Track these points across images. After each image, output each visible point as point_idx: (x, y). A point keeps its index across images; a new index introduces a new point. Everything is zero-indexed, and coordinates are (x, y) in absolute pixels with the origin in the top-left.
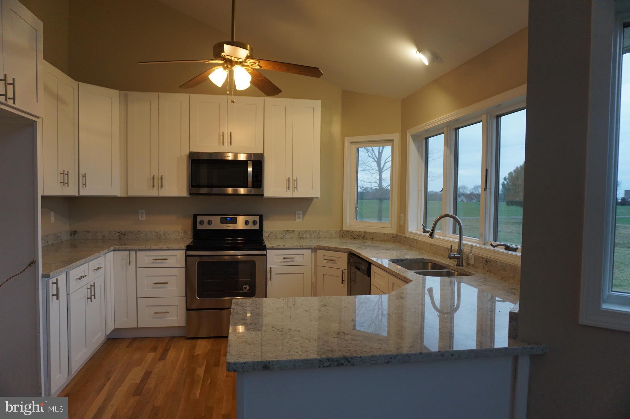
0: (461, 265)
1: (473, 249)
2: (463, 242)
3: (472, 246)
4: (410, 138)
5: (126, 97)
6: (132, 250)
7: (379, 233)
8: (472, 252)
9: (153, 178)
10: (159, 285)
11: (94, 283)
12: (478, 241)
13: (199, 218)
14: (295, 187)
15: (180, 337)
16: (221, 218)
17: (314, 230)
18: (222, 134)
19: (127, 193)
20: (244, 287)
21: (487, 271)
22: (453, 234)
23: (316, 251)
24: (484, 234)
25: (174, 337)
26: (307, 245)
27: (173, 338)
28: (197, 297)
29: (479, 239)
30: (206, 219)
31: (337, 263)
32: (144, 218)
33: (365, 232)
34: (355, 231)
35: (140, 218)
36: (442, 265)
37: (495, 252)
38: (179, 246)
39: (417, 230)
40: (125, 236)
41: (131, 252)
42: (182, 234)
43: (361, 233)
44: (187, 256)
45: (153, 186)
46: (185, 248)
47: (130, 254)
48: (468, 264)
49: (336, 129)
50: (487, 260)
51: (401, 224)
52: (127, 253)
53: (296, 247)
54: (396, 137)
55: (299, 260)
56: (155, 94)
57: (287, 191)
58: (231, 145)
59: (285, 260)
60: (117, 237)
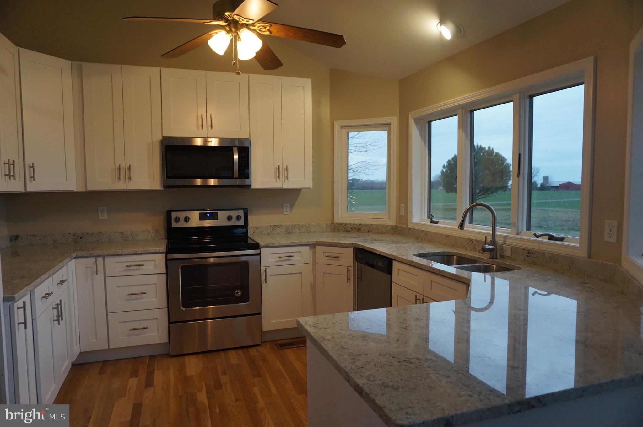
0: (495, 257)
1: (508, 240)
2: (497, 233)
3: (505, 237)
4: (413, 121)
5: (80, 69)
6: (99, 256)
7: (376, 225)
8: (506, 243)
9: (119, 169)
10: (133, 297)
11: (61, 301)
12: (510, 231)
13: (174, 215)
14: (286, 176)
15: (161, 356)
16: (200, 213)
17: (303, 224)
18: (200, 116)
19: (86, 187)
20: (236, 292)
21: (530, 264)
22: (469, 224)
23: (315, 248)
24: (517, 224)
25: (154, 356)
26: (305, 240)
27: (152, 357)
28: (182, 308)
29: (510, 229)
30: (182, 215)
31: (340, 260)
32: (106, 217)
33: (360, 224)
34: (349, 224)
35: (100, 217)
36: (470, 258)
37: (539, 241)
38: (157, 249)
39: (421, 221)
40: (82, 238)
41: (98, 259)
42: (154, 234)
43: (355, 226)
44: (167, 260)
45: (120, 178)
46: (165, 251)
47: (96, 261)
48: (502, 256)
49: (326, 111)
50: (530, 251)
51: (401, 214)
52: (93, 259)
53: (293, 244)
54: (394, 121)
55: (297, 258)
56: (118, 67)
57: (276, 182)
58: (212, 128)
59: (281, 259)
60: (72, 241)
